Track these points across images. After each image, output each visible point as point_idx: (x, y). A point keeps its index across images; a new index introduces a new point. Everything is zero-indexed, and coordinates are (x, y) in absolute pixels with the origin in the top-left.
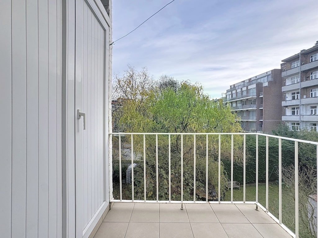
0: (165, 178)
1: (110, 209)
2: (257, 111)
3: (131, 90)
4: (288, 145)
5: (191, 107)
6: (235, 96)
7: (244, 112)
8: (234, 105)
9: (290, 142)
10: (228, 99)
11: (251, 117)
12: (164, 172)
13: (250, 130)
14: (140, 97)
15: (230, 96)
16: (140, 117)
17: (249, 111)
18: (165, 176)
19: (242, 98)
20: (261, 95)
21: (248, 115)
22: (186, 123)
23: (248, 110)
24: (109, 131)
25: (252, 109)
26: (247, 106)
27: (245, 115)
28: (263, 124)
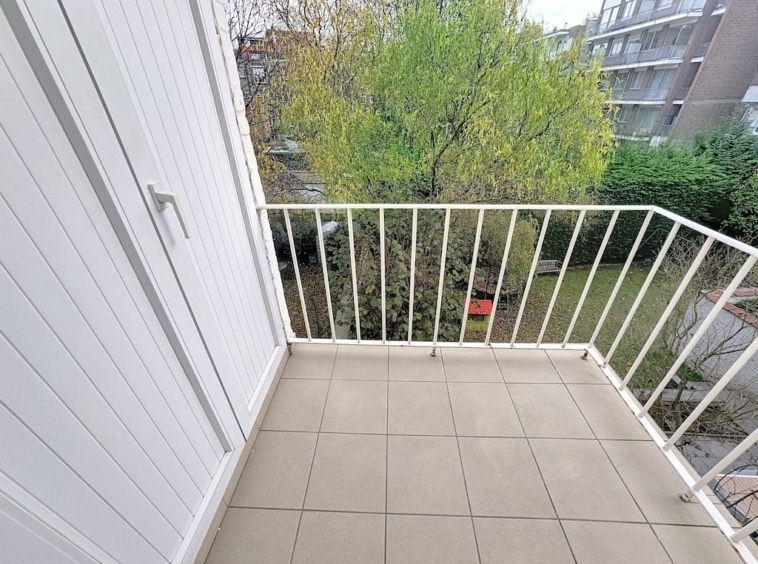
0: (402, 259)
1: (291, 354)
2: (678, 71)
3: (302, 8)
4: (718, 178)
5: (482, 69)
6: (631, 13)
7: (639, 75)
8: (617, 48)
9: (728, 169)
10: (603, 27)
11: (652, 94)
12: (400, 246)
13: (635, 133)
14: (333, 32)
15: (616, 11)
16: (338, 105)
17: (656, 71)
18: (402, 254)
19: (650, 20)
20: (721, 7)
21: (647, 86)
22: (462, 119)
23: (653, 67)
24: (255, 200)
25: (667, 62)
26: (656, 52)
27: (637, 84)
28: (679, 114)
